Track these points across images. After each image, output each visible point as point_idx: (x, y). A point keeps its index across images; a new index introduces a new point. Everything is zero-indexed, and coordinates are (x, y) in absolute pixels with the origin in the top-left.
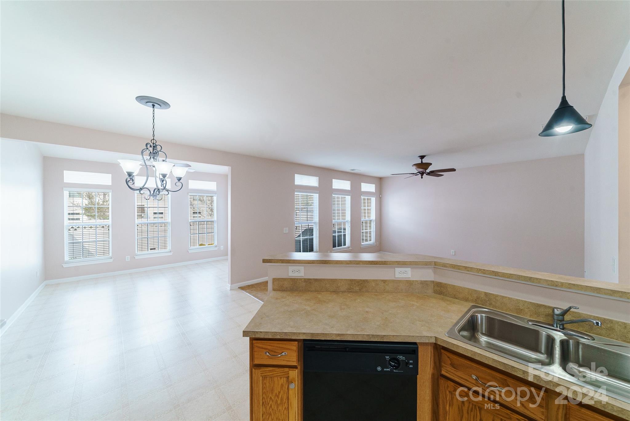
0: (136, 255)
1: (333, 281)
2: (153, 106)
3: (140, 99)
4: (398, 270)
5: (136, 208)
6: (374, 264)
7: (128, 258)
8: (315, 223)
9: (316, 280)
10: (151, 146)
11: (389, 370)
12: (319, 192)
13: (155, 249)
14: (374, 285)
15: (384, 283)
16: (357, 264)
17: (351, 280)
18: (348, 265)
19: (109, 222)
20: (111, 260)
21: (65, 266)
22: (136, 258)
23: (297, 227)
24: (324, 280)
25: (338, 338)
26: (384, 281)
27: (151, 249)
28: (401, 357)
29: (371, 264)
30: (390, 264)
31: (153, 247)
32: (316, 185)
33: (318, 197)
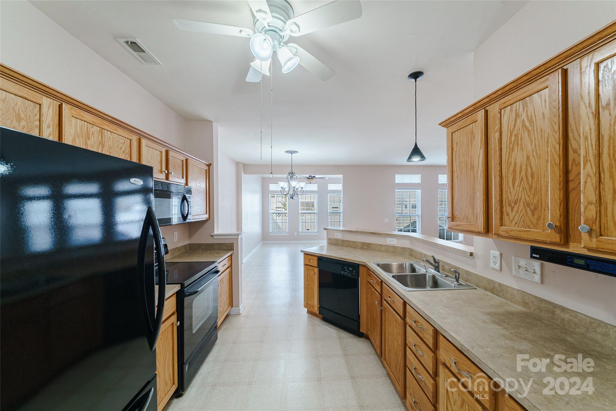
0: (300, 233)
1: (354, 242)
2: (292, 154)
3: (287, 152)
4: (388, 239)
5: (300, 204)
6: (374, 234)
7: (295, 234)
8: (418, 216)
9: (346, 241)
10: (291, 173)
11: (346, 273)
12: (421, 187)
13: (309, 230)
14: (374, 247)
15: (380, 246)
16: (365, 233)
17: (363, 243)
18: (361, 234)
19: (287, 212)
20: (288, 234)
21: (270, 234)
22: (299, 234)
23: (398, 219)
24: (350, 241)
25: (329, 257)
26: (380, 245)
27: (307, 230)
28: (351, 268)
29: (373, 234)
30: (383, 235)
31: (308, 229)
32: (419, 182)
33: (420, 192)
